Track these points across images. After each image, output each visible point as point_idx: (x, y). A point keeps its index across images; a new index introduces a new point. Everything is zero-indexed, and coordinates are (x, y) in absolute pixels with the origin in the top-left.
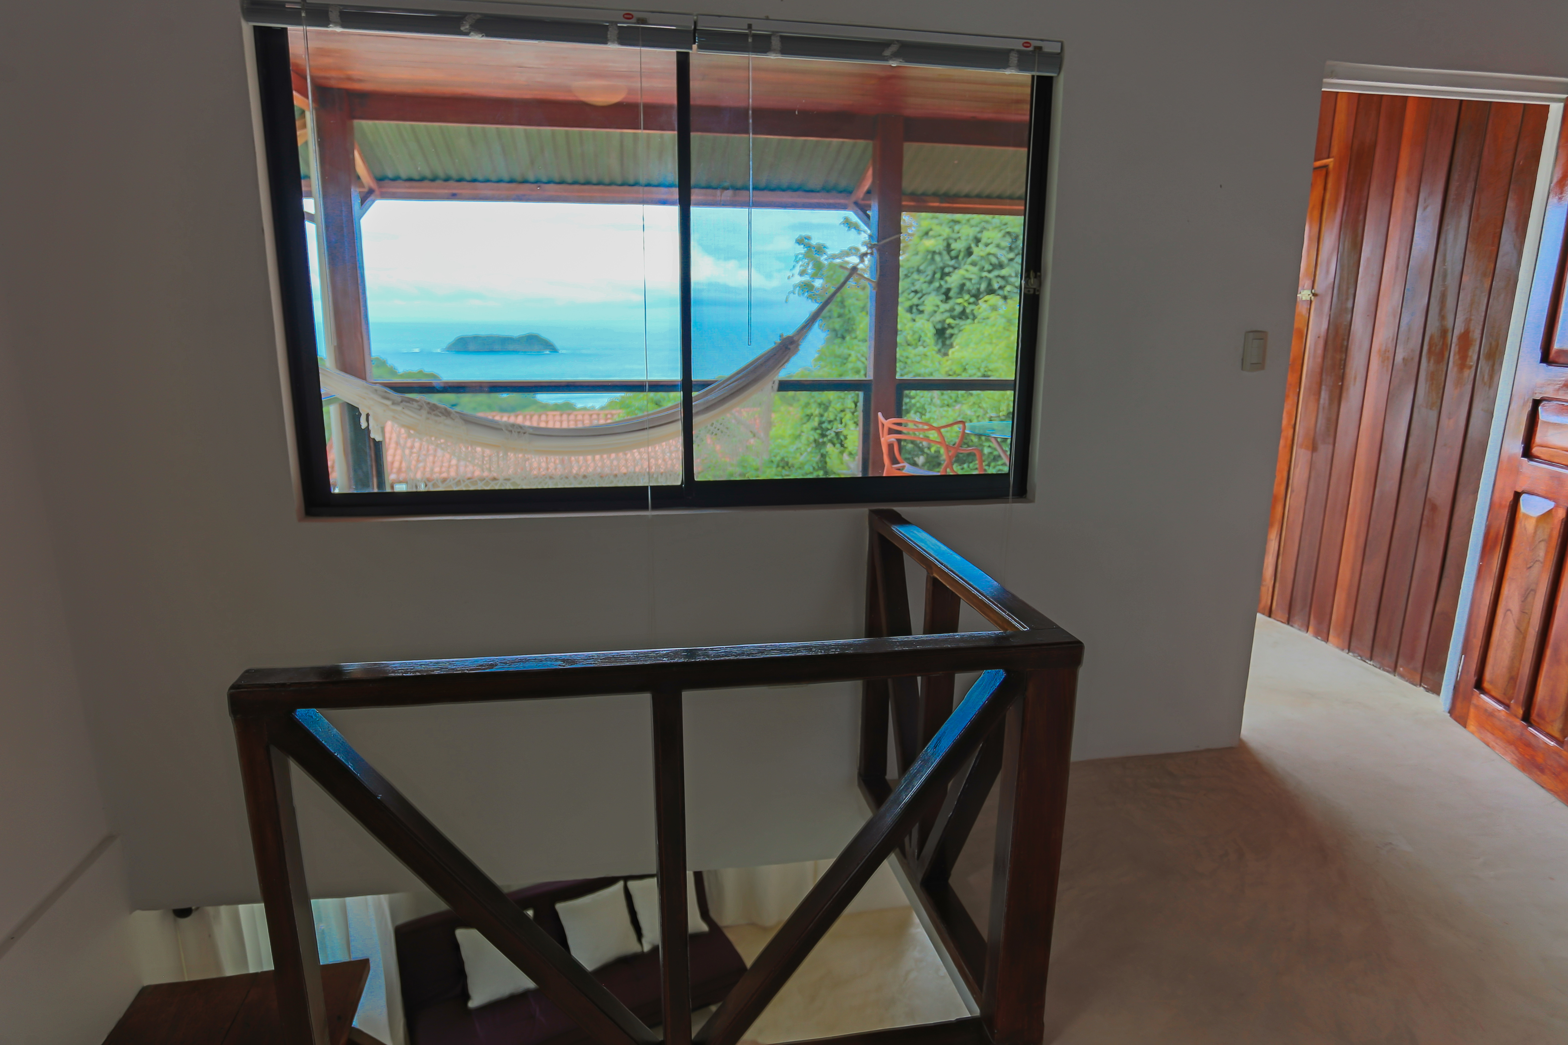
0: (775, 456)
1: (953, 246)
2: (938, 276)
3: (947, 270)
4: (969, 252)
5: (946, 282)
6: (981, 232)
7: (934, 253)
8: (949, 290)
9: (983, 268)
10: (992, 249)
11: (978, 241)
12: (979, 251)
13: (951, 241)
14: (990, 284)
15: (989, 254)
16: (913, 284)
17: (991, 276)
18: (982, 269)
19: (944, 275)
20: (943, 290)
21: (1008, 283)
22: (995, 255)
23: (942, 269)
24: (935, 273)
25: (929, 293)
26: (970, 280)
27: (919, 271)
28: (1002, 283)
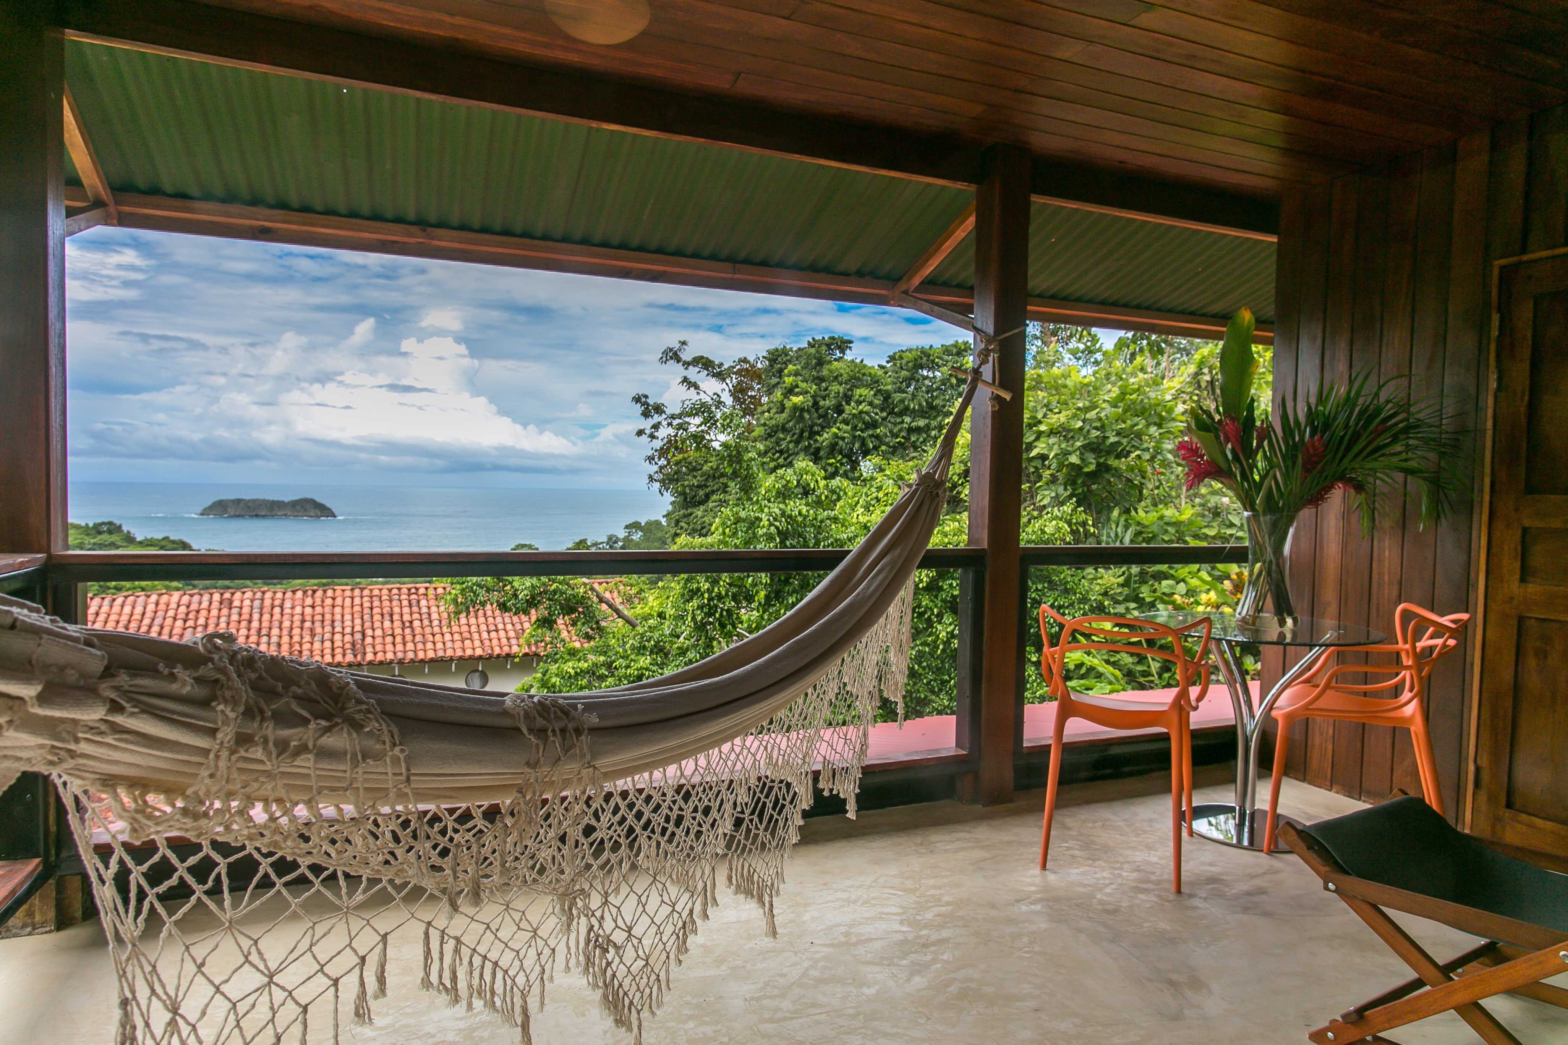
0: (649, 641)
1: (822, 403)
2: (806, 434)
3: (816, 428)
4: (839, 410)
5: (816, 441)
6: (850, 390)
7: (802, 410)
8: (818, 450)
9: (856, 426)
10: (864, 407)
11: (848, 398)
12: (850, 409)
13: (818, 399)
14: (863, 443)
15: (861, 412)
16: (778, 443)
17: (865, 435)
18: (855, 428)
19: (813, 434)
20: (812, 450)
21: (882, 443)
22: (867, 413)
23: (811, 427)
24: (802, 431)
25: (797, 454)
26: (843, 439)
27: (784, 429)
28: (877, 443)
